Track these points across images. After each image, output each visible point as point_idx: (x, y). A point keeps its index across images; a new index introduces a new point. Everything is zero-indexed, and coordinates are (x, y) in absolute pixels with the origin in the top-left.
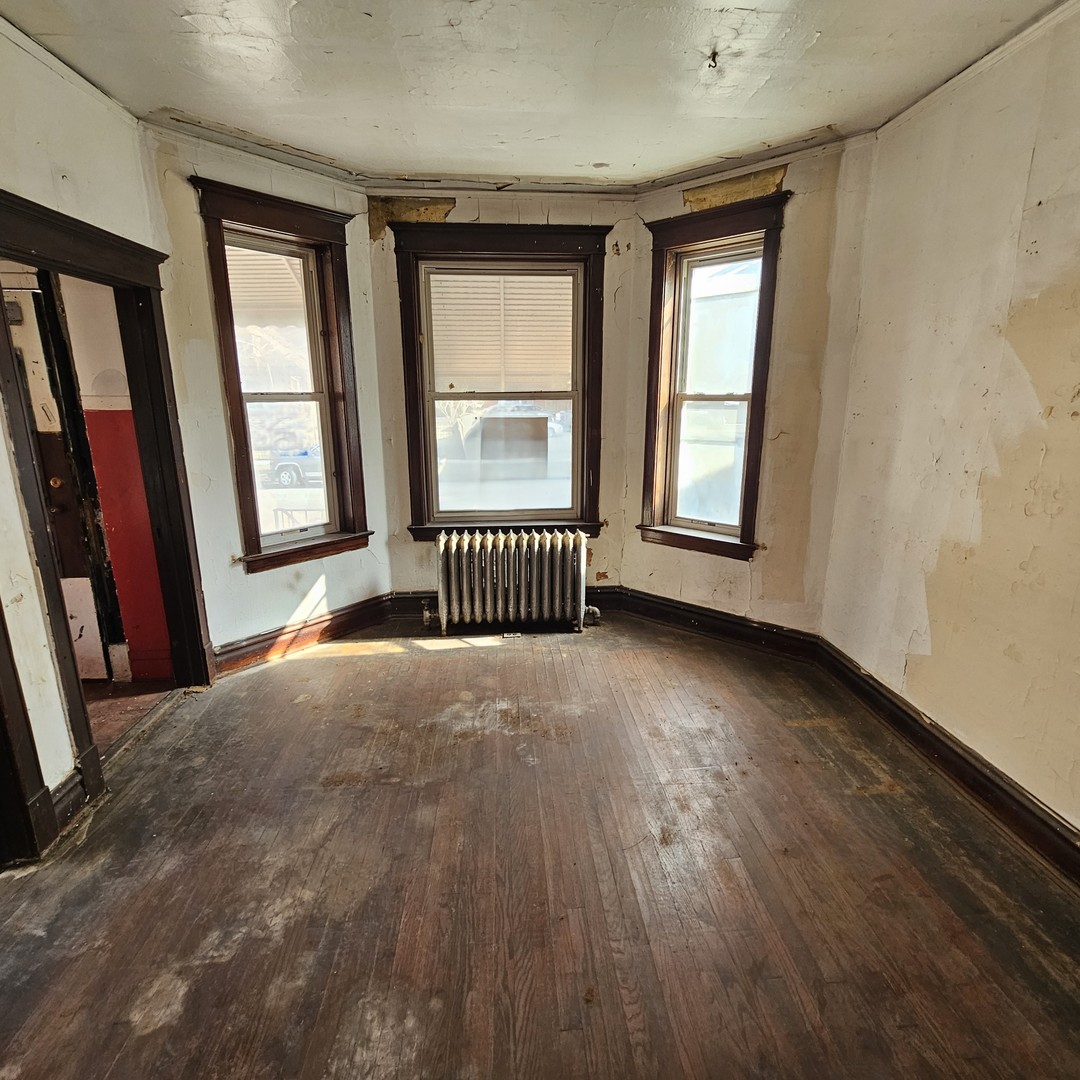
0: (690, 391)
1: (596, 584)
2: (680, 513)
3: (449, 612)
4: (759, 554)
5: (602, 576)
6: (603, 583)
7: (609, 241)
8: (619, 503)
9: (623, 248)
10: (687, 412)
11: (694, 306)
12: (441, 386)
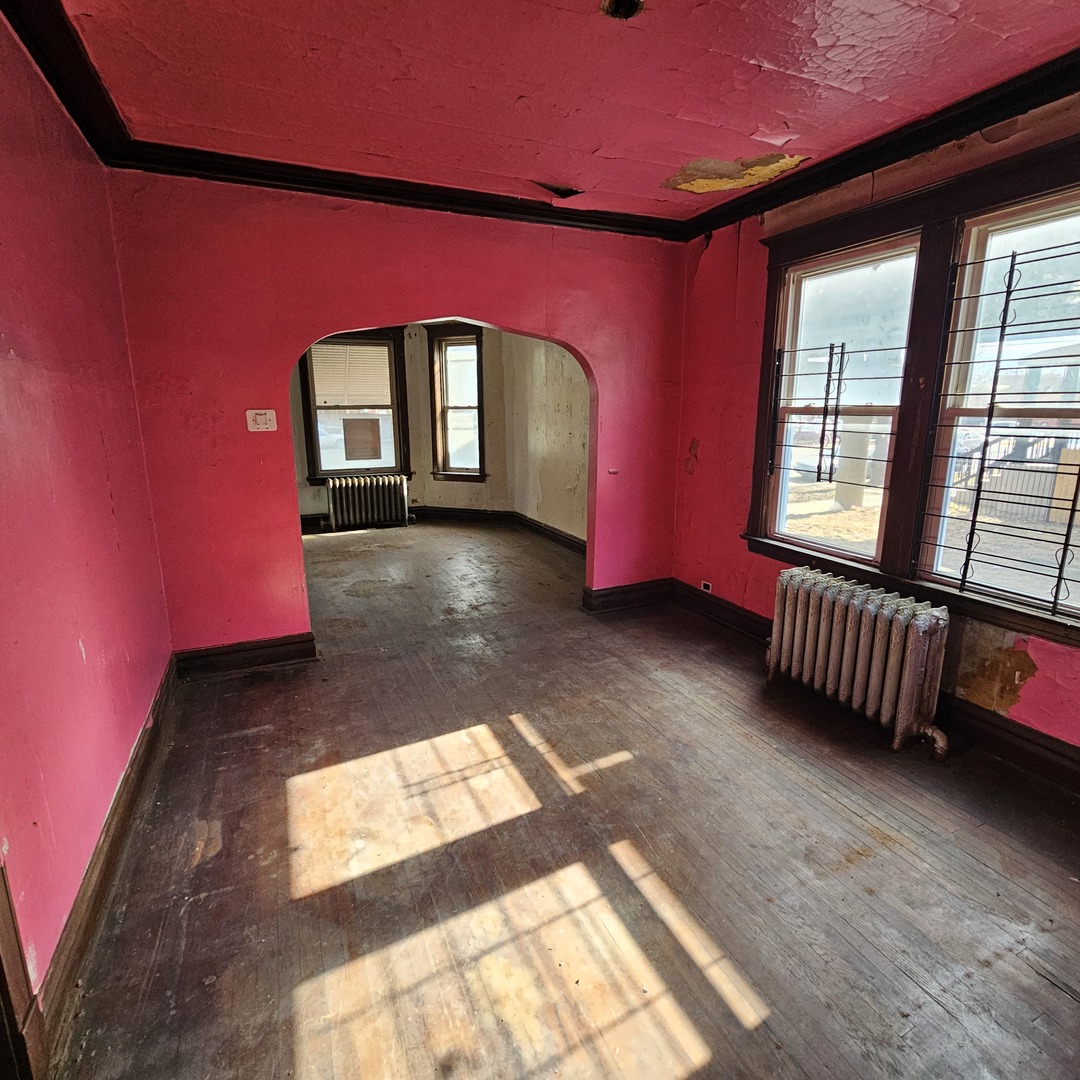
0: (450, 405)
1: (412, 505)
2: (452, 465)
3: (336, 520)
4: (488, 479)
5: (414, 501)
6: (416, 505)
7: (406, 332)
8: (420, 462)
9: (413, 335)
10: (450, 414)
11: (449, 364)
12: (319, 402)
